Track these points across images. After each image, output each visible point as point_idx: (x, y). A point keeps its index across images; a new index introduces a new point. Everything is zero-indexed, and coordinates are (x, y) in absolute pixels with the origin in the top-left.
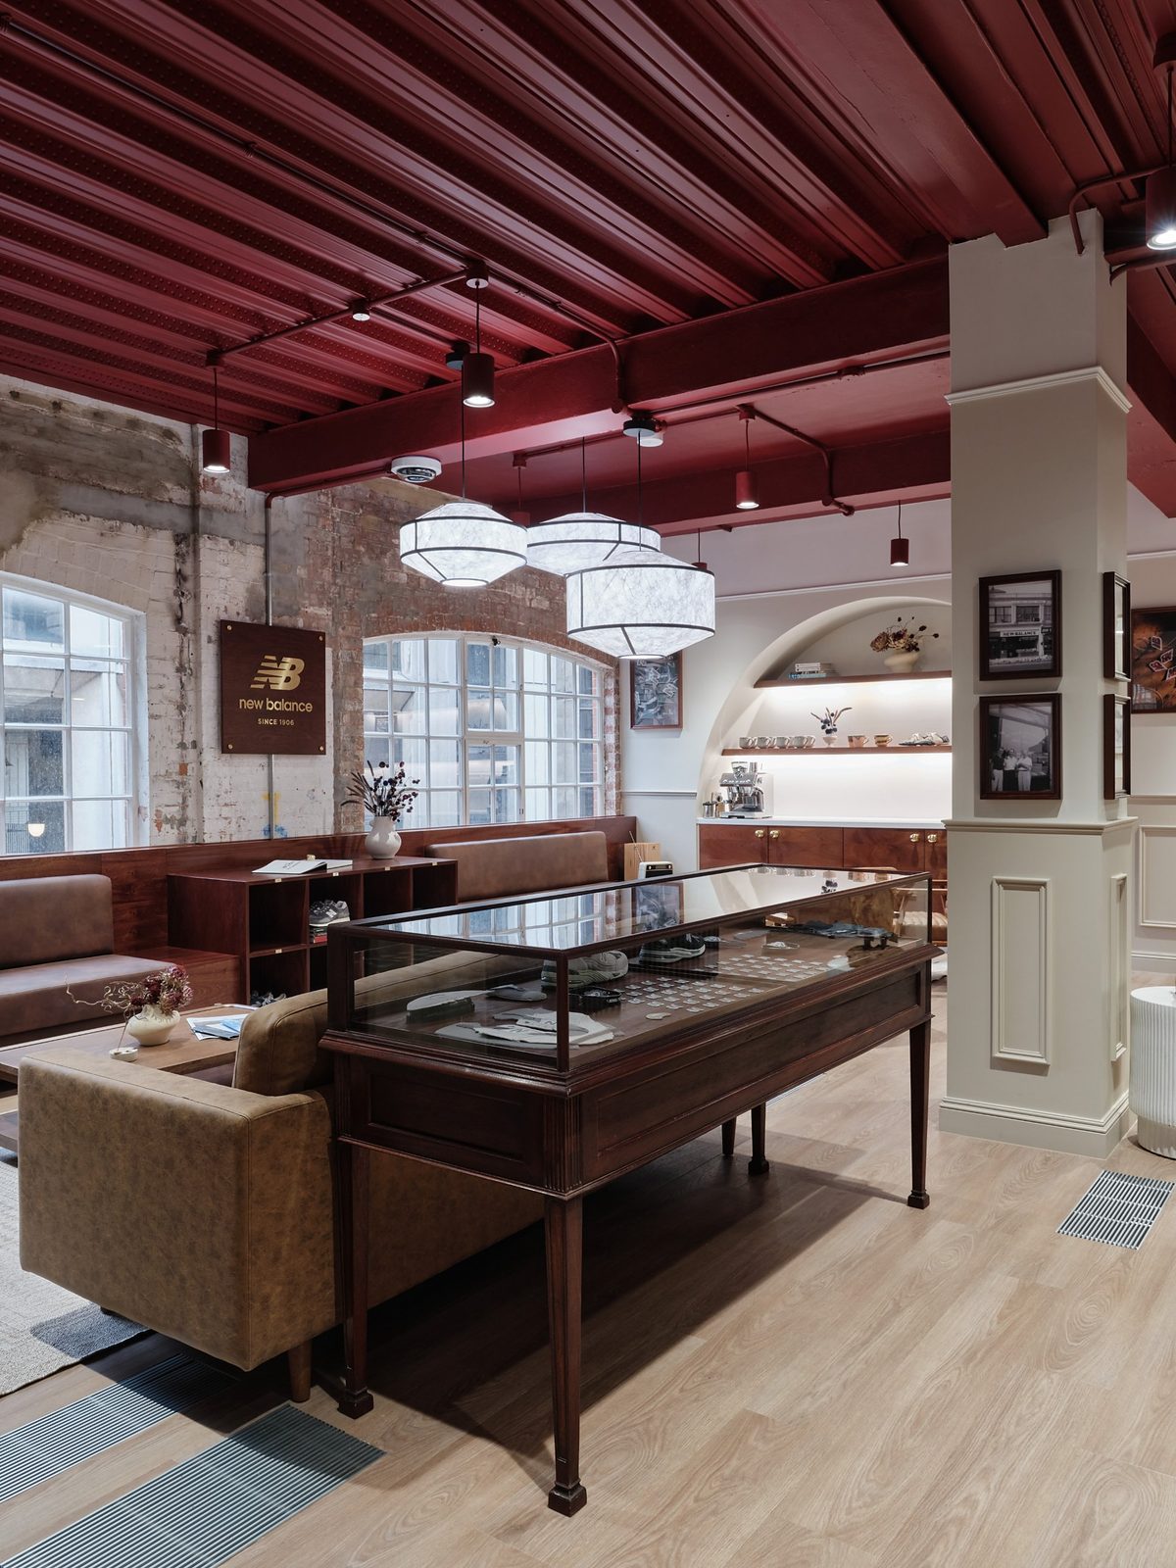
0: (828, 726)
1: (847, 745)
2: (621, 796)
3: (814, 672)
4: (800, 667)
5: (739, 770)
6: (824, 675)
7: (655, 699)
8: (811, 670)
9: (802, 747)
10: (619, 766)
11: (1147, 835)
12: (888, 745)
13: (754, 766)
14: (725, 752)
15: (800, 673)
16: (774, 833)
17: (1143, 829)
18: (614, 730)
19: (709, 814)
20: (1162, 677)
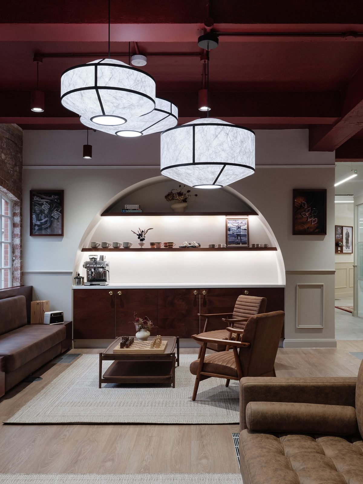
0: (141, 237)
1: (150, 247)
2: (23, 274)
3: (135, 210)
4: (127, 207)
5: (94, 259)
6: (141, 211)
7: (46, 219)
8: (133, 208)
9: (127, 248)
10: (22, 257)
11: (300, 288)
12: (173, 247)
13: (102, 258)
14: (84, 250)
15: (128, 210)
16: (119, 293)
17: (298, 285)
18: (19, 236)
19: (78, 283)
20: (306, 219)
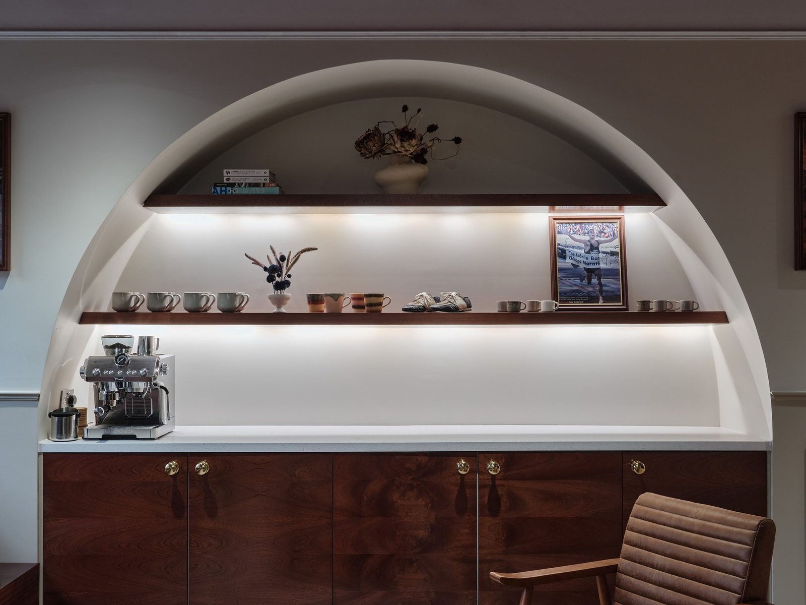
0: (279, 276)
1: (306, 309)
3: (257, 185)
4: (232, 175)
5: (117, 349)
8: (251, 180)
9: (232, 313)
12: (384, 311)
13: (146, 344)
14: (87, 318)
15: (232, 185)
16: (201, 467)
19: (62, 431)
